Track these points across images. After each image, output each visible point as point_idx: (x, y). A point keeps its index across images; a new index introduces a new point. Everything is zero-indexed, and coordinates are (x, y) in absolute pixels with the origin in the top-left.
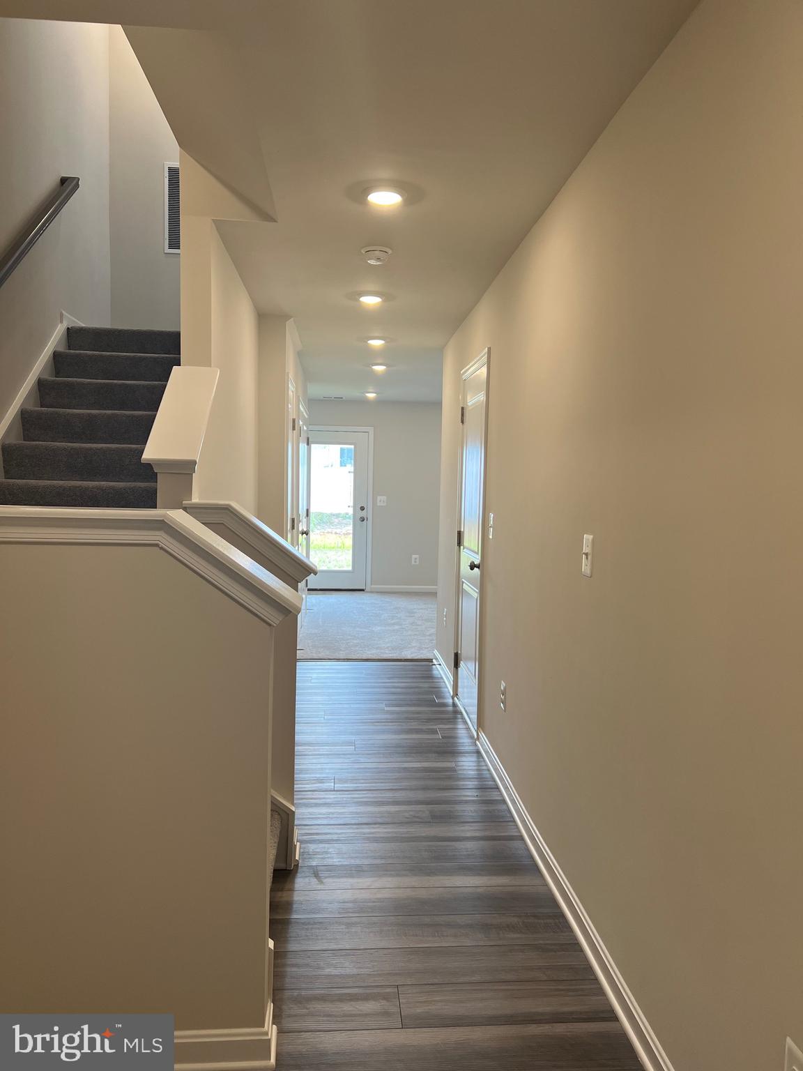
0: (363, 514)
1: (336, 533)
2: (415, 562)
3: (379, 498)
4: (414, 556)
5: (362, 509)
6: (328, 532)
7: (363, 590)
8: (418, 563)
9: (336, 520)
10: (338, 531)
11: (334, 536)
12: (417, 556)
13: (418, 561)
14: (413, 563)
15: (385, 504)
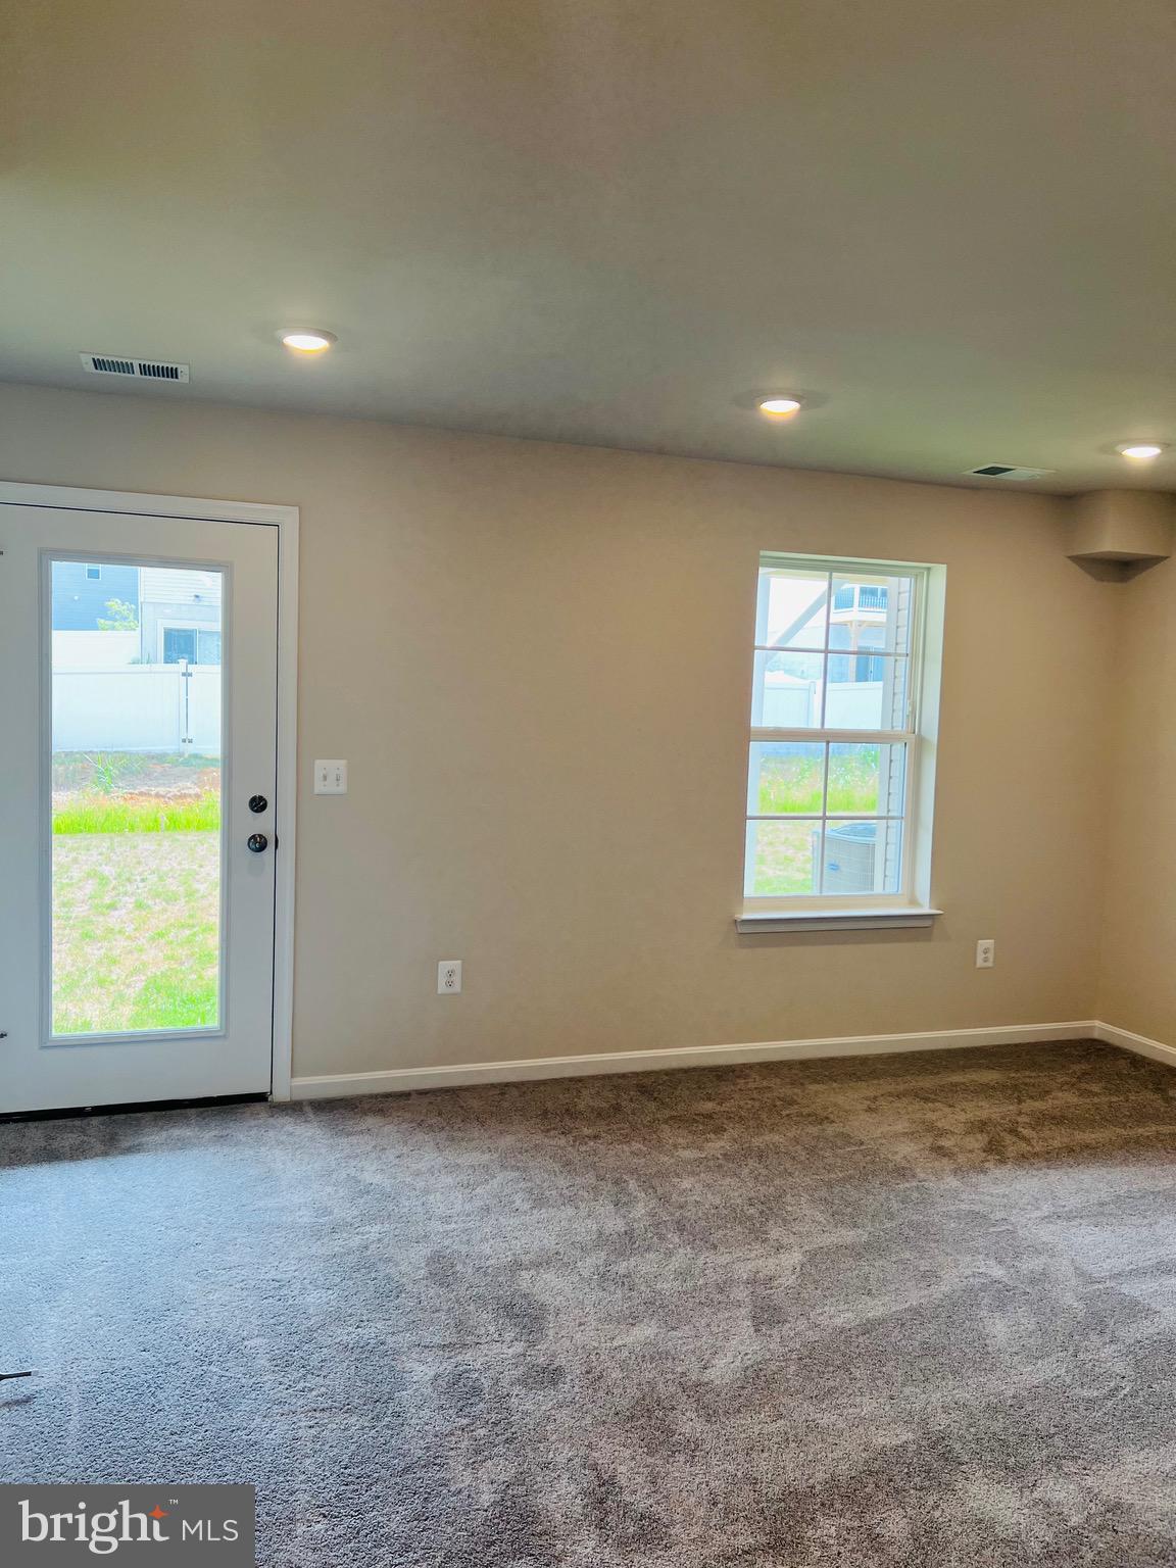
0: (262, 823)
1: (158, 795)
2: (450, 984)
3: (321, 766)
4: (444, 966)
5: (258, 804)
6: (141, 794)
7: (261, 1098)
8: (457, 988)
9: (159, 769)
10: (162, 790)
11: (154, 801)
12: (456, 964)
13: (457, 979)
14: (442, 988)
15: (342, 788)
